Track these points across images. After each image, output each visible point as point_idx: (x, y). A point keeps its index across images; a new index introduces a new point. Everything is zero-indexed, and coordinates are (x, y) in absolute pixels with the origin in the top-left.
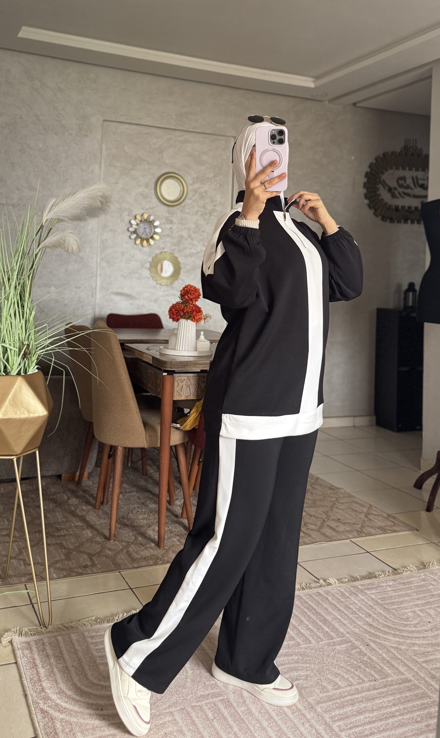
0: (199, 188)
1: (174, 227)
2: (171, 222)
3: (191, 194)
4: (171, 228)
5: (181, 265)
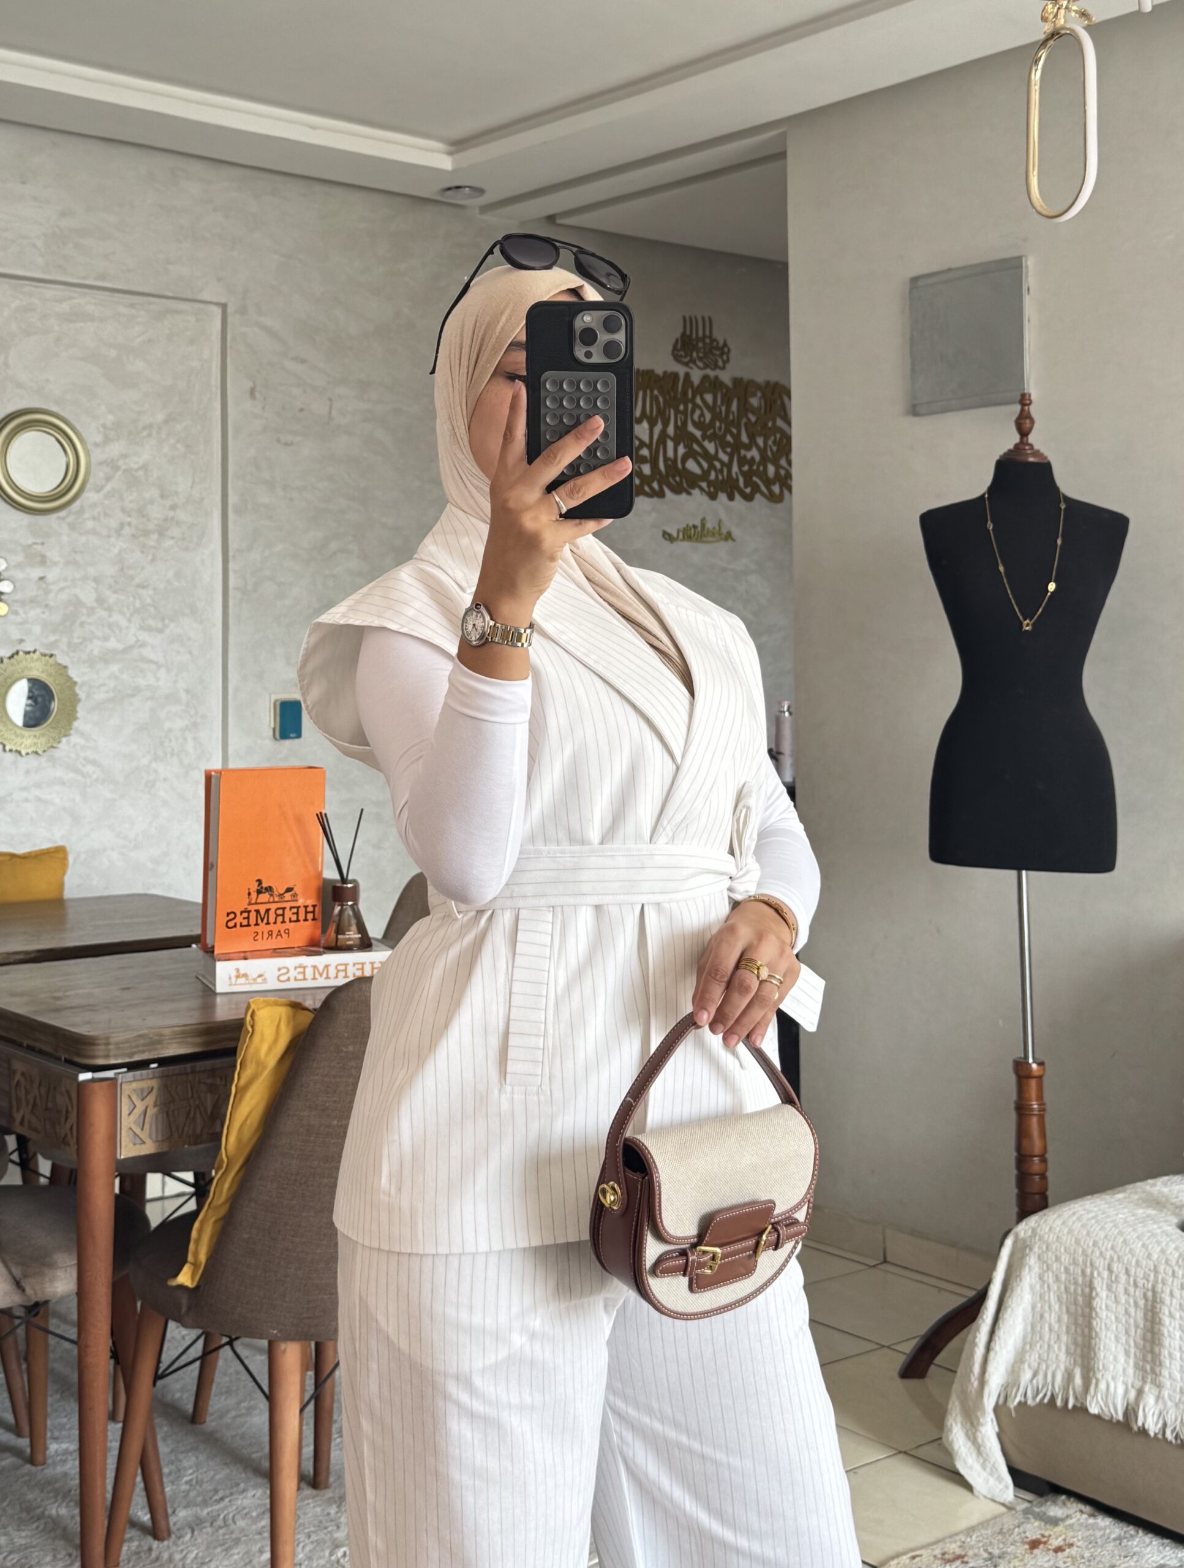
0: (125, 456)
1: (52, 575)
2: (43, 561)
3: (98, 476)
4: (42, 578)
5: (77, 690)
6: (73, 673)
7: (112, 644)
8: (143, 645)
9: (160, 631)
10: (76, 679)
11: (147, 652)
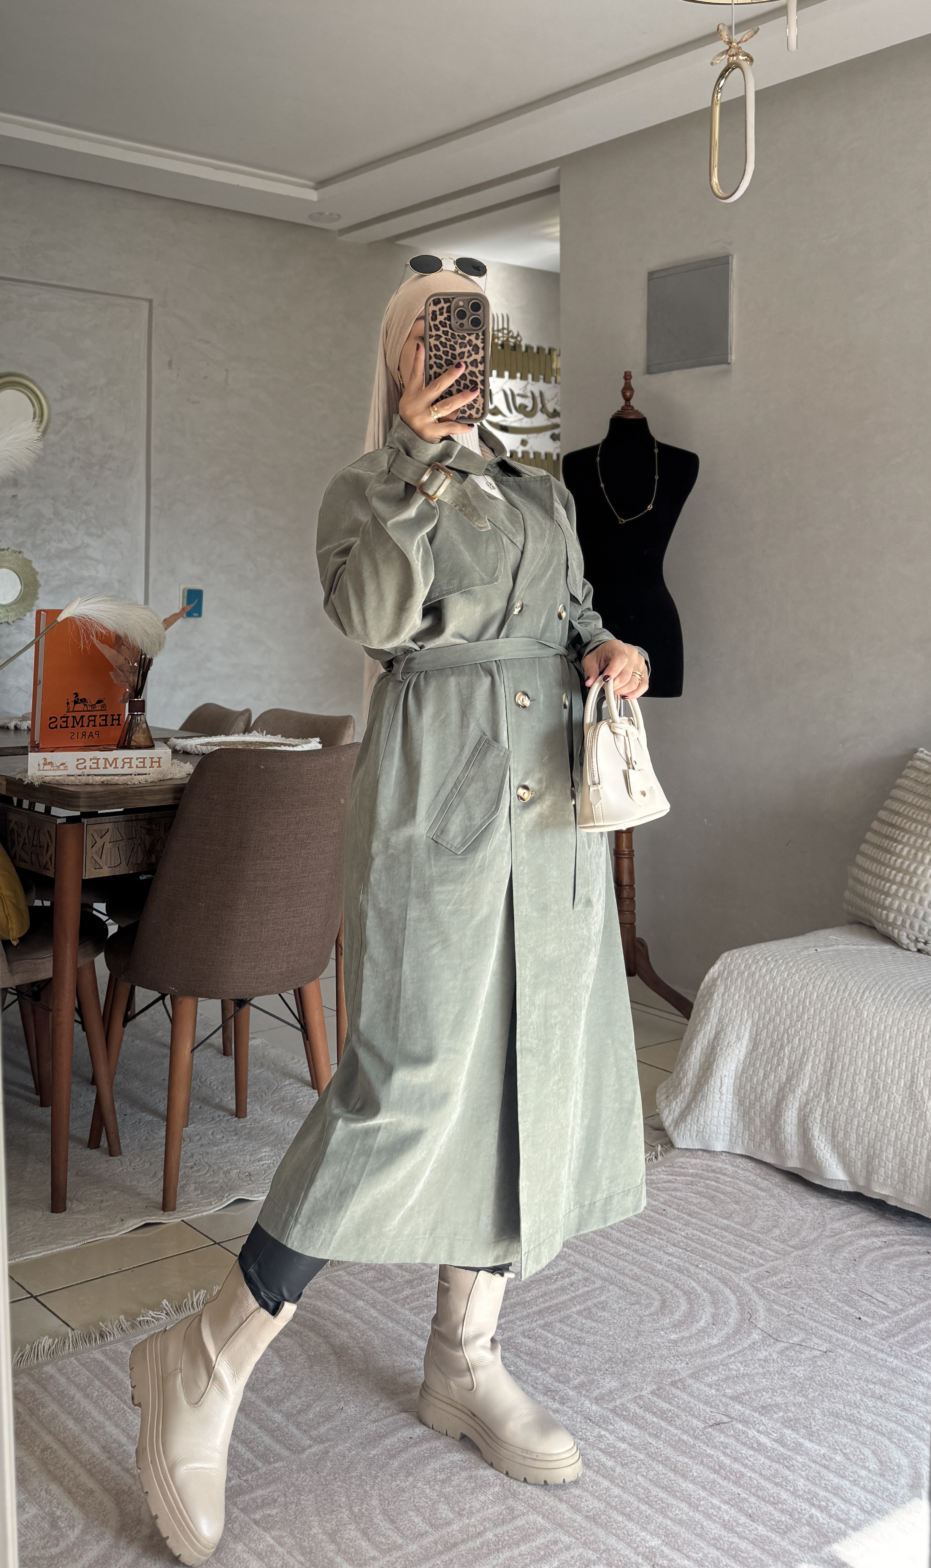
0: (76, 409)
2: (16, 484)
3: (57, 422)
5: (38, 577)
6: (36, 566)
7: (65, 545)
8: (88, 546)
9: (99, 537)
10: (38, 570)
11: (90, 552)
